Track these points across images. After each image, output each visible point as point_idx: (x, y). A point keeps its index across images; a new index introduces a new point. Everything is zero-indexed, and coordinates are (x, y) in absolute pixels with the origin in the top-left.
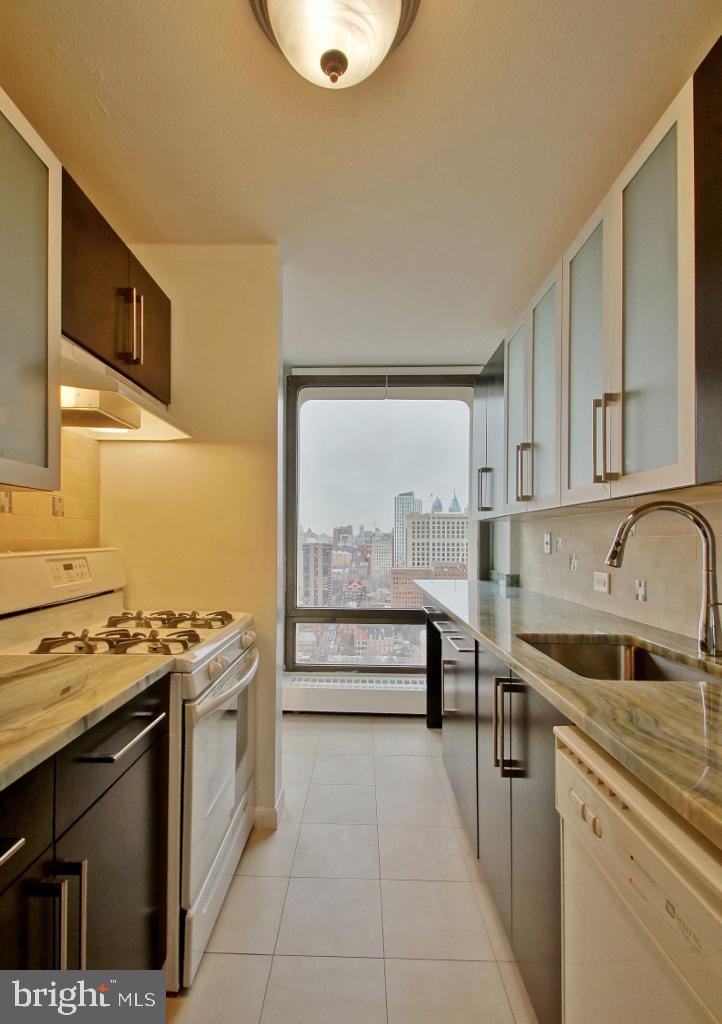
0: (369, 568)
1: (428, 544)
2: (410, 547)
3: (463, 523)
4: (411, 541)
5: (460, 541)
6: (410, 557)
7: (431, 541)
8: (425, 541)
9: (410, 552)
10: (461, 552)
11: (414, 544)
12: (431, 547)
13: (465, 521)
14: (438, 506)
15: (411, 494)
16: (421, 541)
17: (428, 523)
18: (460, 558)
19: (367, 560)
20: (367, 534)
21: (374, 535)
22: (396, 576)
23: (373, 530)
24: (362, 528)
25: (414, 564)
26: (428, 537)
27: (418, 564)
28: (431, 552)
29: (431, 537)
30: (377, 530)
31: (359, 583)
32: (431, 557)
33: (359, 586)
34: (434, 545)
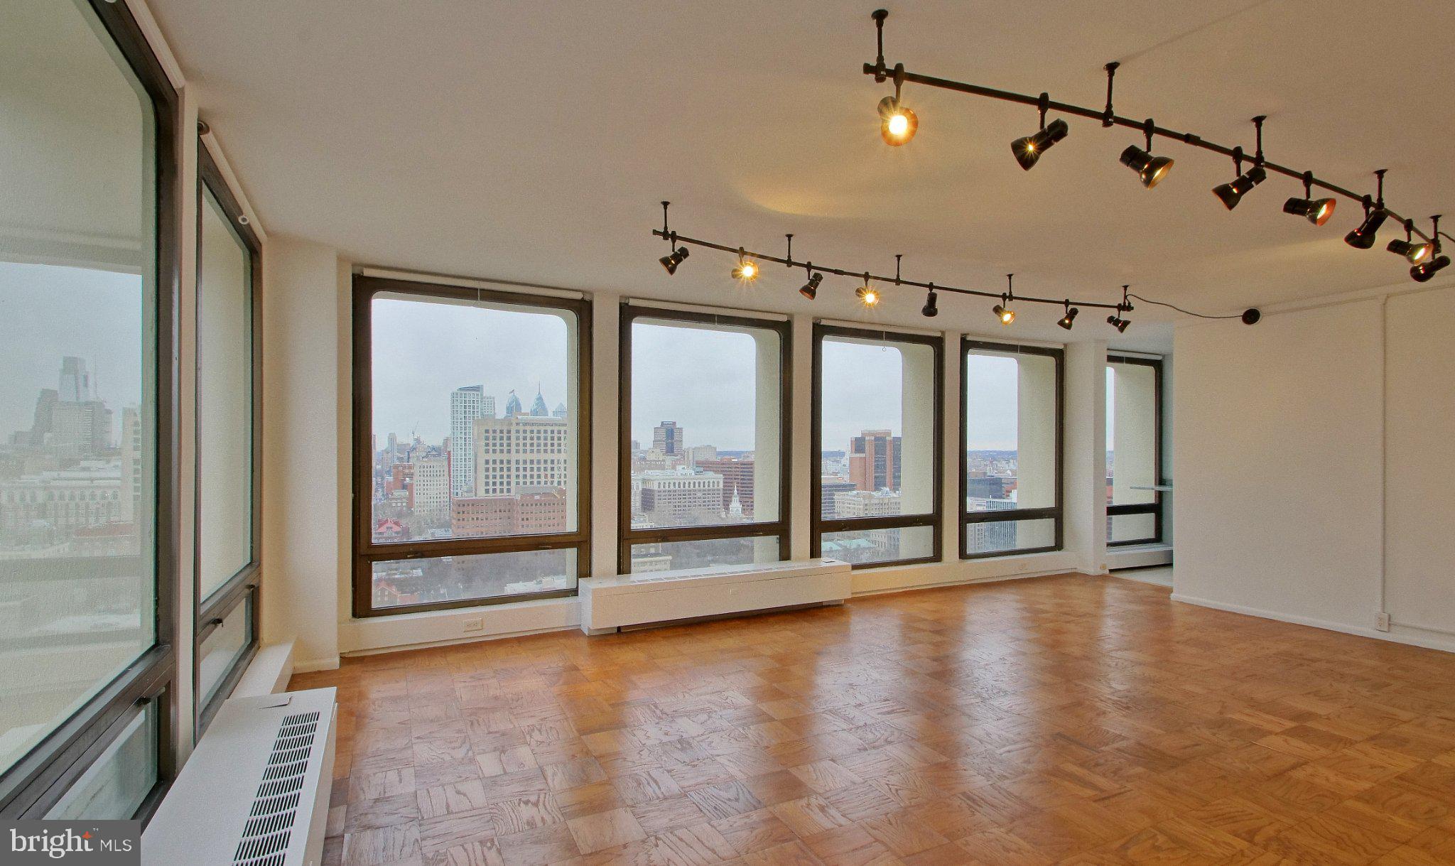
0: (410, 498)
1: (509, 462)
2: (482, 466)
3: (559, 432)
4: (482, 457)
5: (555, 456)
6: (482, 480)
7: (514, 457)
8: (505, 457)
9: (482, 474)
10: (556, 472)
11: (487, 462)
12: (513, 466)
13: (563, 429)
14: (514, 407)
15: (477, 389)
16: (498, 457)
17: (509, 432)
18: (556, 480)
19: (404, 487)
20: (402, 448)
21: (414, 449)
22: (461, 509)
23: (412, 443)
24: (392, 439)
25: (487, 491)
26: (509, 451)
27: (494, 491)
28: (513, 473)
29: (513, 451)
30: (418, 440)
31: (396, 523)
32: (513, 480)
33: (396, 528)
34: (517, 462)
